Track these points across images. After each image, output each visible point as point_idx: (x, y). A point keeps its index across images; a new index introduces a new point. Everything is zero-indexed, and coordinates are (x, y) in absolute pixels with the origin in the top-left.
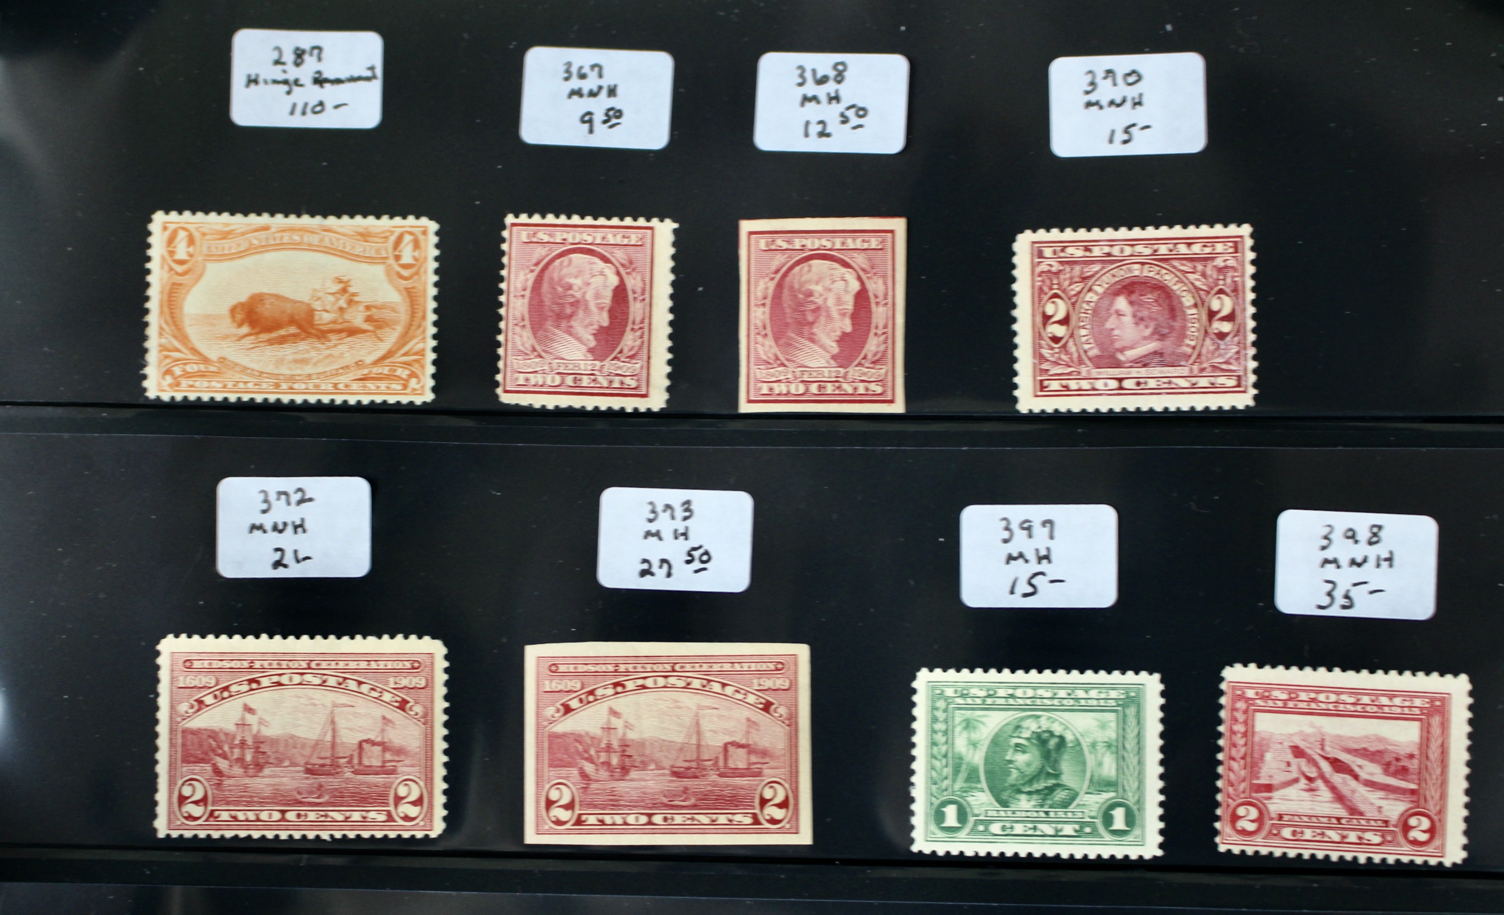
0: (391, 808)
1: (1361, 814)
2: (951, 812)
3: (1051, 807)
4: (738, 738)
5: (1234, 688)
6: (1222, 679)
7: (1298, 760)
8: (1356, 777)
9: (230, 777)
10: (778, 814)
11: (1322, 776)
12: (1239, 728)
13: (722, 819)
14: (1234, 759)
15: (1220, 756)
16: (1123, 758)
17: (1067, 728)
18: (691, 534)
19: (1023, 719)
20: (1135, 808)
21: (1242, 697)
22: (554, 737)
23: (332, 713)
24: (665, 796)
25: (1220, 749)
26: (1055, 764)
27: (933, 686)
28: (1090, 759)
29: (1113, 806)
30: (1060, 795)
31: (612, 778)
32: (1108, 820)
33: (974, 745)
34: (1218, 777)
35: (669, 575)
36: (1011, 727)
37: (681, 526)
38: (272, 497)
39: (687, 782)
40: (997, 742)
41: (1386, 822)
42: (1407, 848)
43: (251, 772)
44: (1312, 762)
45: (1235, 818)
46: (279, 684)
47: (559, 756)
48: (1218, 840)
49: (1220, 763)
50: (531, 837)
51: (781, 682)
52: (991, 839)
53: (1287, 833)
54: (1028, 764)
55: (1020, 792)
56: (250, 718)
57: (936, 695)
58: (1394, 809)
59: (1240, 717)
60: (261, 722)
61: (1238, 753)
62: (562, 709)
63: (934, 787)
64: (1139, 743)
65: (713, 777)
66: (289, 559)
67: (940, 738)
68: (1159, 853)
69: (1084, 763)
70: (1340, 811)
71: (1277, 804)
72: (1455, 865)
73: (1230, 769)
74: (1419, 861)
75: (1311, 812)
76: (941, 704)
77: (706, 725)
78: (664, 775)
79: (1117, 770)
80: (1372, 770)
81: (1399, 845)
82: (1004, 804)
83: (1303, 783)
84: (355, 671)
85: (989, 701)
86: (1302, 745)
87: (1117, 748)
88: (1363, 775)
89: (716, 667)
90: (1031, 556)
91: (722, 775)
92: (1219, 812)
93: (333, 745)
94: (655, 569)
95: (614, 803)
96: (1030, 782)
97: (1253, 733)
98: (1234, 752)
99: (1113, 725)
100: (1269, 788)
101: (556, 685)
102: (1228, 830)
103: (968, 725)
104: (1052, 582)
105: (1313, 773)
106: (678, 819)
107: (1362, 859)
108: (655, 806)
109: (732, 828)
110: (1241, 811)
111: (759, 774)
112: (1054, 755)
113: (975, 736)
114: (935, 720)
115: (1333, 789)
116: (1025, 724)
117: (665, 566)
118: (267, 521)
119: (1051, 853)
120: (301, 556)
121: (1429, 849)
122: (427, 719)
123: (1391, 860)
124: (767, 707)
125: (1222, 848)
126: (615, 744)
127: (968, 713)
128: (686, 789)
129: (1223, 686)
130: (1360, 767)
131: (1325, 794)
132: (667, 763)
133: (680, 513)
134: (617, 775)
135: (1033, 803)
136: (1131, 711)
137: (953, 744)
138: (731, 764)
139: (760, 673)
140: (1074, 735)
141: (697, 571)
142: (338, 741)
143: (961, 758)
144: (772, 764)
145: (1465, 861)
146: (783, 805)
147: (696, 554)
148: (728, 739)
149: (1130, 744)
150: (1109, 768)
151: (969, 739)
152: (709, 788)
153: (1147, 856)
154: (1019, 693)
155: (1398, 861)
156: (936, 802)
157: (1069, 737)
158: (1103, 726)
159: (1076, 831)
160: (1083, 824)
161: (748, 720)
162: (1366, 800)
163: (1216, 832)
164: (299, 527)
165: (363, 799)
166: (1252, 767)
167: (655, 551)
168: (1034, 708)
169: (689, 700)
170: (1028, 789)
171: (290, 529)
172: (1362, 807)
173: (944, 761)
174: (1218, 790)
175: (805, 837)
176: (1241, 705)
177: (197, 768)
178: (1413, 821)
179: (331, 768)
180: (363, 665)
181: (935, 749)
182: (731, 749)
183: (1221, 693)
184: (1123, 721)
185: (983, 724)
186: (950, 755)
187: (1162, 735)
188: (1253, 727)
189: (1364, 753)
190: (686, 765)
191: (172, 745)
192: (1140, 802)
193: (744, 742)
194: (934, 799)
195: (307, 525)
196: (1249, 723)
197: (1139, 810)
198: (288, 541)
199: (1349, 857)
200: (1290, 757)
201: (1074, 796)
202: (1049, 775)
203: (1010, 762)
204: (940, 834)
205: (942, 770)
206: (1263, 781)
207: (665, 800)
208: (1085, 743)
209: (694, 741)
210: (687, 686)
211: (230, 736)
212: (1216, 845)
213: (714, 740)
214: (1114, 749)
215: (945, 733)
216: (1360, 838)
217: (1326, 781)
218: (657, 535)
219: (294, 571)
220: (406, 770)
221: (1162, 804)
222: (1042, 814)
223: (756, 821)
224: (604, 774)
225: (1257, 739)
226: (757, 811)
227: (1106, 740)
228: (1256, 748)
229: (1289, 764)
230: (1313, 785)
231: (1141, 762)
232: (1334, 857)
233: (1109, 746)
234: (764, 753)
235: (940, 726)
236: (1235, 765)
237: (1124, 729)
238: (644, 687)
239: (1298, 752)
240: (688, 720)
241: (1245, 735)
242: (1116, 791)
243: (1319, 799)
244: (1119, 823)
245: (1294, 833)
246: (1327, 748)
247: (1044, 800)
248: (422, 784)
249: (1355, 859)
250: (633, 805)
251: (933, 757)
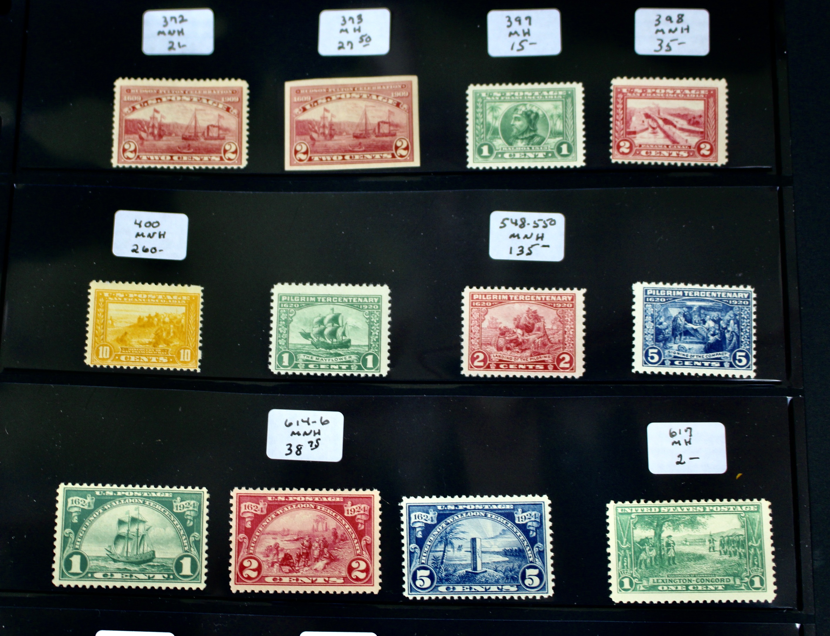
0: (222, 155)
1: (678, 143)
2: (485, 149)
3: (532, 145)
4: (385, 119)
5: (617, 89)
6: (611, 85)
7: (648, 120)
8: (675, 126)
9: (147, 140)
10: (404, 153)
11: (659, 126)
12: (620, 106)
13: (378, 156)
14: (618, 120)
15: (611, 119)
16: (566, 121)
17: (539, 109)
18: (362, 30)
19: (518, 106)
20: (572, 144)
21: (621, 92)
22: (298, 122)
23: (195, 113)
24: (350, 147)
25: (611, 116)
26: (534, 125)
27: (475, 93)
28: (550, 123)
29: (562, 144)
30: (537, 139)
31: (326, 139)
32: (559, 150)
33: (496, 118)
34: (611, 129)
35: (352, 48)
36: (513, 109)
37: (357, 27)
38: (168, 19)
39: (361, 140)
40: (507, 116)
41: (690, 147)
42: (700, 158)
43: (157, 138)
44: (654, 120)
45: (619, 147)
46: (170, 100)
47: (301, 130)
48: (611, 157)
49: (611, 122)
50: (288, 167)
51: (405, 94)
52: (504, 160)
53: (643, 153)
54: (521, 126)
55: (517, 138)
56: (157, 115)
57: (477, 96)
58: (693, 140)
59: (620, 101)
60: (162, 117)
61: (620, 117)
62: (302, 110)
63: (477, 138)
64: (573, 114)
65: (373, 137)
66: (176, 46)
67: (480, 116)
68: (584, 164)
69: (548, 125)
70: (668, 142)
71: (639, 140)
72: (722, 165)
73: (616, 125)
74: (706, 164)
75: (654, 143)
76: (480, 100)
77: (369, 115)
78: (350, 137)
79: (563, 127)
80: (682, 123)
81: (696, 157)
82: (510, 144)
83: (650, 130)
84: (205, 95)
85: (502, 98)
86: (649, 113)
87: (563, 117)
88: (678, 125)
89: (374, 88)
90: (521, 33)
91: (377, 136)
92: (611, 144)
93: (195, 127)
94: (345, 45)
95: (327, 151)
96: (523, 134)
97: (626, 108)
98: (617, 117)
99: (561, 107)
100: (634, 133)
101: (299, 99)
102: (616, 152)
103: (493, 109)
104: (531, 44)
105: (655, 125)
106: (357, 157)
107: (679, 164)
108: (346, 151)
109: (382, 160)
110: (622, 144)
111: (394, 135)
112: (533, 122)
113: (496, 114)
114: (476, 107)
115: (664, 132)
116: (520, 108)
117: (350, 45)
118: (166, 30)
119: (533, 166)
120: (181, 44)
121: (711, 158)
122: (239, 115)
123: (692, 164)
124: (398, 105)
125: (613, 161)
126: (327, 124)
127: (493, 104)
128: (360, 144)
129: (612, 88)
130: (677, 122)
131: (661, 135)
132: (351, 132)
133: (356, 20)
134: (328, 137)
135: (524, 143)
136: (569, 100)
137: (486, 118)
138: (381, 131)
139: (395, 90)
140: (542, 112)
141: (365, 46)
142: (198, 125)
143: (489, 124)
144: (401, 130)
145: (727, 163)
146: (407, 148)
147: (364, 38)
148: (380, 120)
149: (569, 115)
150: (559, 126)
151: (493, 115)
152: (371, 142)
153: (578, 166)
154: (516, 94)
155: (696, 165)
156: (478, 145)
157: (540, 113)
158: (556, 108)
159: (544, 155)
160: (547, 153)
161: (389, 111)
162: (680, 137)
163: (610, 154)
164: (181, 32)
165: (209, 151)
166: (626, 124)
167: (345, 38)
168: (524, 100)
169: (362, 104)
170: (521, 137)
171: (176, 34)
172: (678, 140)
173: (482, 126)
174: (610, 135)
175: (416, 163)
176: (620, 96)
177: (132, 136)
178: (702, 146)
179: (196, 137)
180: (210, 92)
181: (477, 121)
182: (381, 125)
183: (611, 91)
184: (565, 106)
185: (500, 108)
186: (484, 123)
187: (584, 111)
188: (626, 106)
189: (679, 116)
190: (360, 132)
191: (120, 126)
192: (574, 141)
193: (387, 121)
194: (477, 143)
195: (185, 31)
196: (624, 104)
197: (574, 144)
198: (176, 38)
199: (673, 163)
200: (644, 118)
201: (543, 140)
202: (531, 131)
203: (513, 125)
204: (480, 159)
205: (481, 130)
206: (632, 129)
207: (351, 149)
208: (548, 116)
209: (364, 121)
210: (361, 97)
211: (148, 123)
212: (610, 160)
213: (373, 121)
214: (561, 117)
215: (482, 113)
216: (678, 154)
217: (661, 129)
218: (346, 31)
219: (178, 51)
220: (229, 138)
221: (584, 142)
222: (528, 148)
223: (393, 156)
224: (322, 138)
225: (628, 111)
226: (394, 152)
227: (557, 113)
228: (628, 115)
229: (643, 122)
230: (655, 131)
231: (574, 123)
232: (666, 163)
233: (559, 116)
234: (397, 126)
235: (479, 110)
236: (618, 123)
237: (566, 109)
238: (340, 98)
239: (647, 116)
240: (361, 112)
241: (623, 109)
242: (563, 137)
243: (658, 137)
244: (565, 151)
245: (647, 153)
246: (661, 114)
247: (529, 142)
248: (237, 144)
249: (676, 164)
250: (336, 151)
251: (476, 124)
